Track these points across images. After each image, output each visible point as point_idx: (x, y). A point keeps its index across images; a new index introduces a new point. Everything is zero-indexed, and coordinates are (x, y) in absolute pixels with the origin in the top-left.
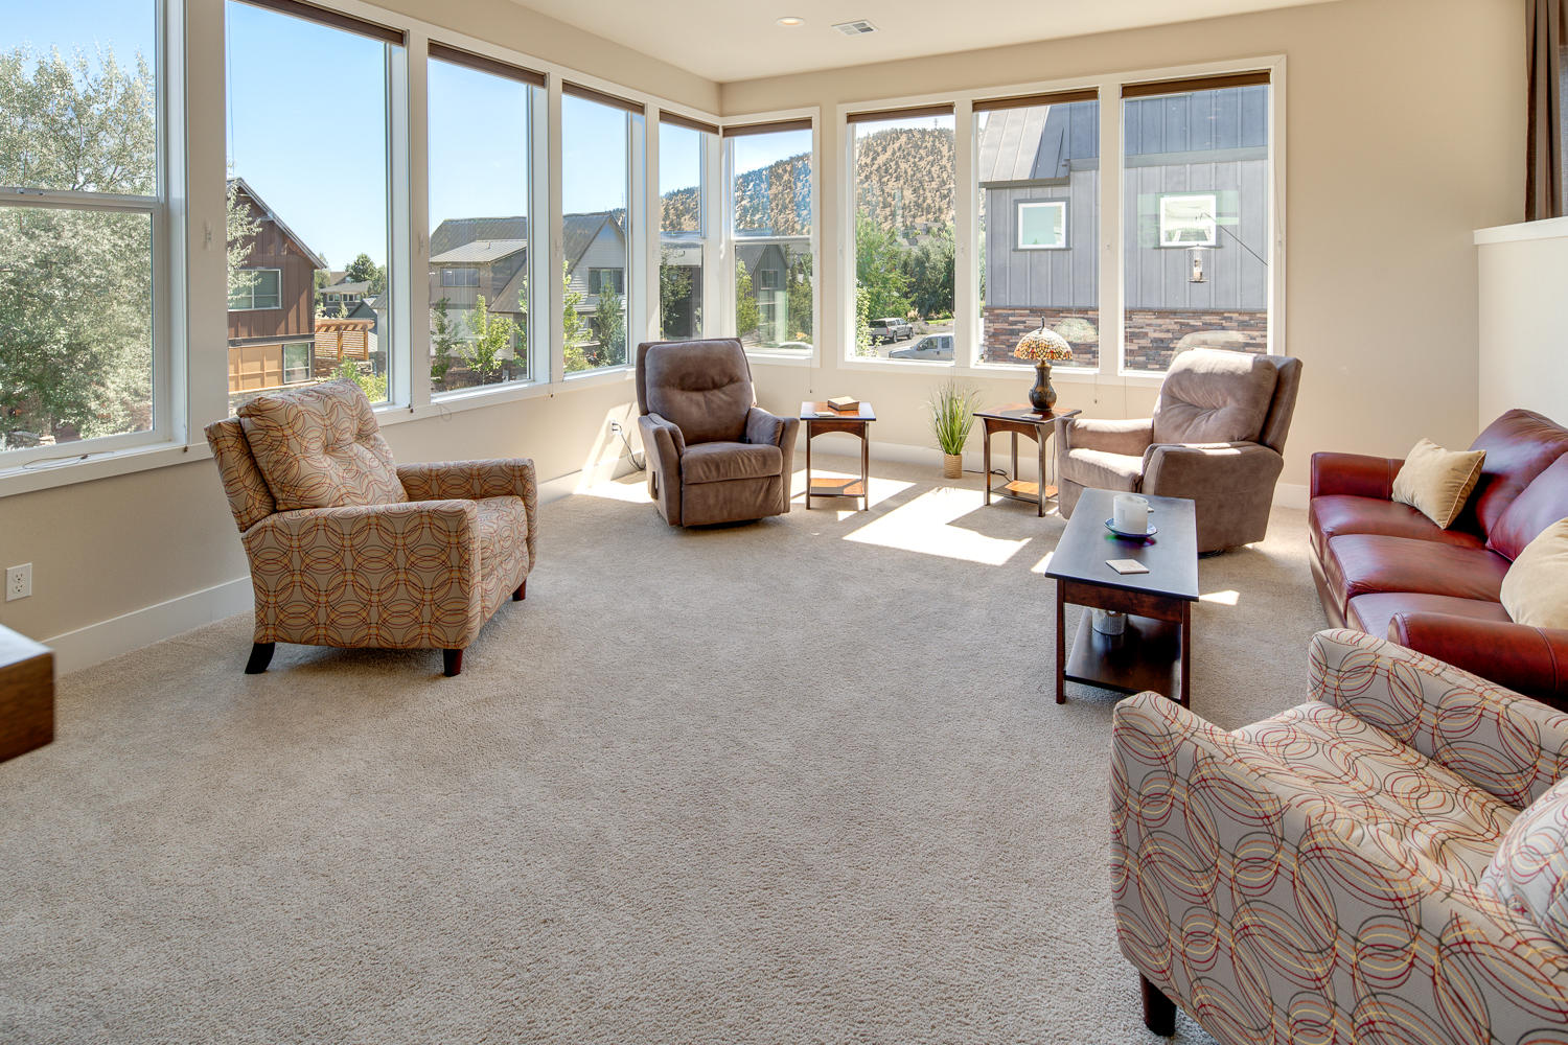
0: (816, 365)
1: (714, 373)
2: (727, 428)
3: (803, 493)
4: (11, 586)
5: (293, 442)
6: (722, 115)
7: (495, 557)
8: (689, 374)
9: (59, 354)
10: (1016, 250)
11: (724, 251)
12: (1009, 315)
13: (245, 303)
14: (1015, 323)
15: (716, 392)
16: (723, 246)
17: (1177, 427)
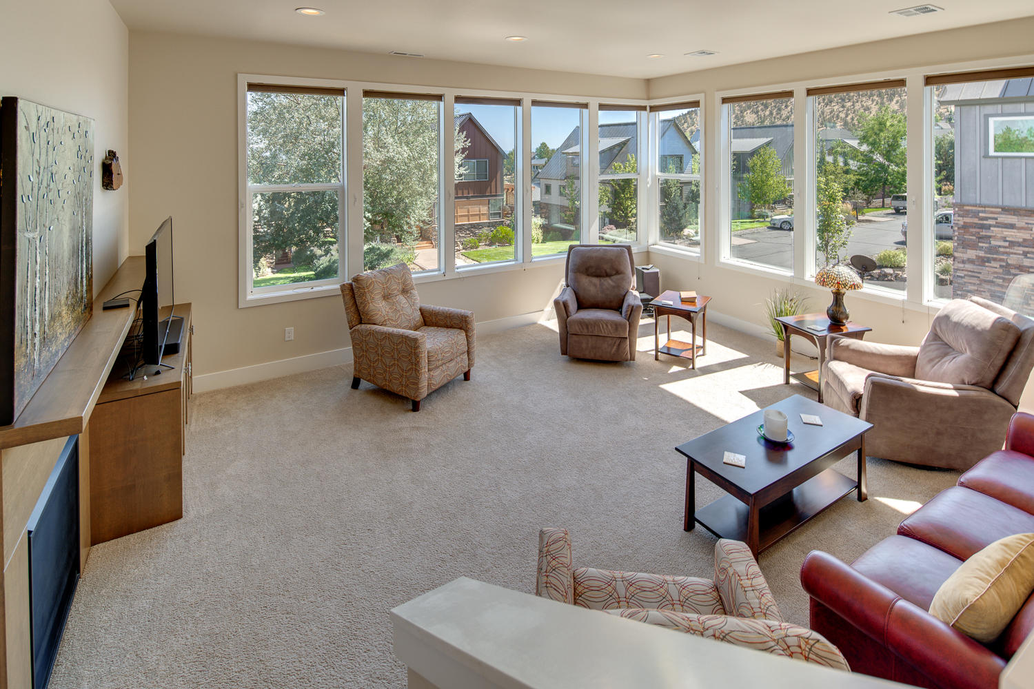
0: (702, 261)
1: (607, 267)
2: (611, 302)
3: (653, 350)
4: (287, 335)
5: (368, 295)
6: (648, 99)
7: (438, 360)
8: (591, 267)
9: (392, 204)
10: (986, 156)
11: (650, 183)
12: (979, 212)
13: (472, 177)
14: (986, 219)
15: (608, 279)
16: (649, 180)
17: (931, 360)
